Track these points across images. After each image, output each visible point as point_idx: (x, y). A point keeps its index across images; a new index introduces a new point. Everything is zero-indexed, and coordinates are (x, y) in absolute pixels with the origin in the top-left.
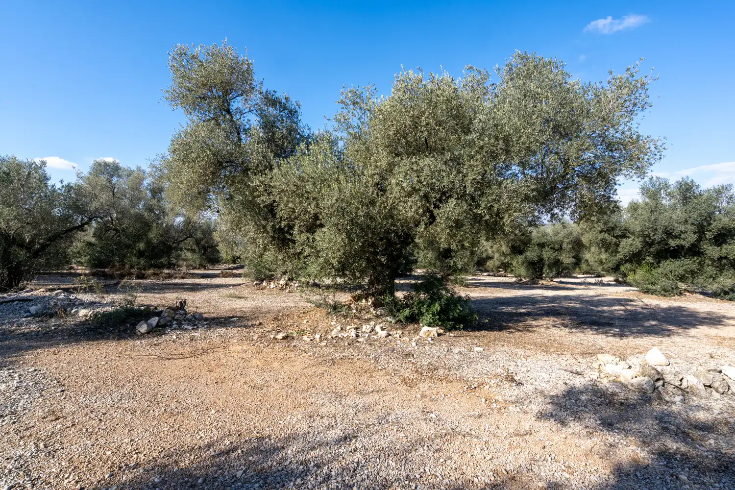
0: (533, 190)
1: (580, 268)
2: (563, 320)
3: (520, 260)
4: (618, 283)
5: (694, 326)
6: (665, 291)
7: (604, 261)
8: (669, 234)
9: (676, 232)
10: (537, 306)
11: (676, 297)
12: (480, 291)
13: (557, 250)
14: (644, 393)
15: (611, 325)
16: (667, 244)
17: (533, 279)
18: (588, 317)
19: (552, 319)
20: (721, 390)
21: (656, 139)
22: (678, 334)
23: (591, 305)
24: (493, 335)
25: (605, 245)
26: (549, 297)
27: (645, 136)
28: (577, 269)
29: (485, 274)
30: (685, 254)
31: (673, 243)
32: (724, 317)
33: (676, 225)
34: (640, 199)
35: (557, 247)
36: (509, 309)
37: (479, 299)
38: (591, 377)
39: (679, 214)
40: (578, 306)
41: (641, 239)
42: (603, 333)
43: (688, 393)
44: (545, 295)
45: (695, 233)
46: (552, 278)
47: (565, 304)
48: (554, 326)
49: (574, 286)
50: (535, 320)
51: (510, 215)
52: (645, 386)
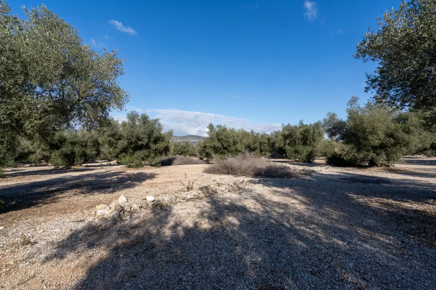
0: (50, 107)
1: (100, 157)
2: (82, 190)
3: (57, 154)
4: (119, 164)
5: (144, 180)
6: (137, 165)
7: (112, 152)
8: (138, 139)
9: (141, 138)
10: (66, 183)
11: (141, 168)
12: (18, 179)
13: (84, 146)
14: (115, 220)
15: (109, 187)
16: (137, 143)
17: (68, 166)
18: (98, 185)
19: (74, 190)
20: (145, 207)
21: (126, 91)
22: (138, 185)
23: (101, 178)
24: (19, 212)
25: (111, 144)
26: (77, 176)
27: (122, 89)
28: (98, 158)
29: (28, 165)
30: (144, 148)
31: (140, 143)
32: (155, 174)
33: (141, 135)
34: (126, 120)
35: (84, 144)
36: (43, 189)
37: (14, 186)
38: (89, 220)
39: (142, 130)
40: (94, 179)
41: (127, 141)
42: (104, 193)
43: (133, 213)
44: (73, 176)
45: (147, 138)
46: (81, 164)
47: (86, 179)
48: (75, 195)
49: (95, 168)
50: (62, 193)
51: (31, 122)
52: (115, 216)
